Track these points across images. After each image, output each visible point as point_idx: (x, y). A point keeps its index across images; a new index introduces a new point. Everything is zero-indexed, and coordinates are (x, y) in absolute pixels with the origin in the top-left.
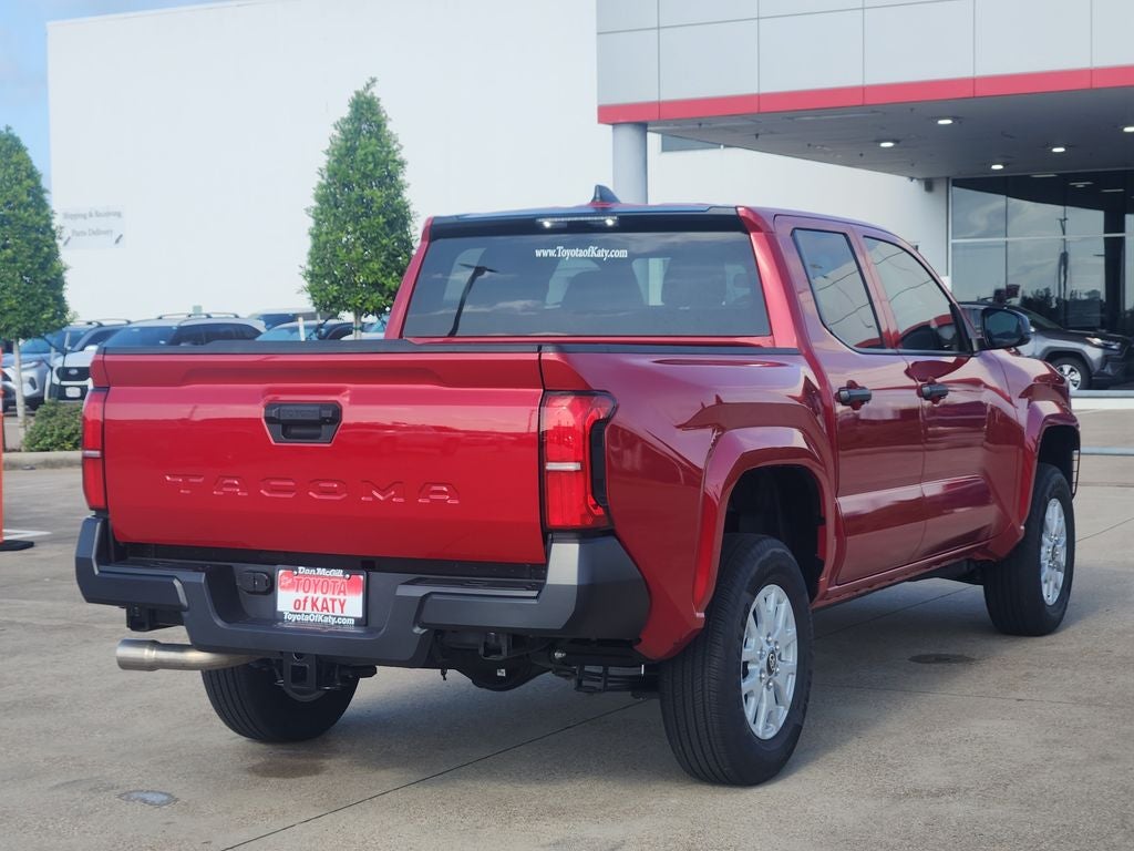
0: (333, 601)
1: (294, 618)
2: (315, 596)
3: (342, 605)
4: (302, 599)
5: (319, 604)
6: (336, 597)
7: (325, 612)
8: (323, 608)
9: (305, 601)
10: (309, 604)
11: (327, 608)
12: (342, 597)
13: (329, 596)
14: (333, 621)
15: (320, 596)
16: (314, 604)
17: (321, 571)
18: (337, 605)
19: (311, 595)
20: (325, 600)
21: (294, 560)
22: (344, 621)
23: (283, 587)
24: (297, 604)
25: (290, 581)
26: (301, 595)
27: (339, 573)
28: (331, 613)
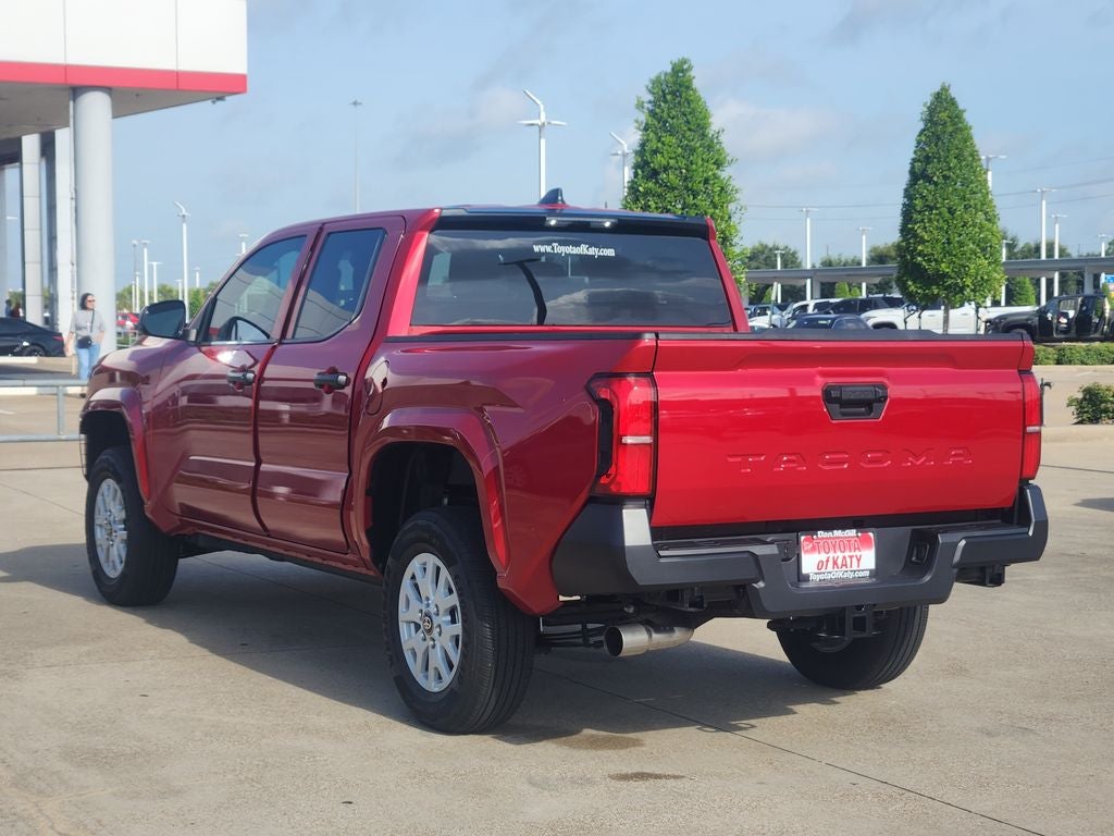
0: (851, 557)
1: (818, 577)
2: (836, 556)
3: (859, 560)
4: (825, 560)
5: (840, 562)
6: (852, 553)
7: (844, 568)
8: (843, 565)
9: (828, 561)
10: (831, 564)
11: (846, 565)
12: (858, 553)
13: (847, 554)
14: (852, 575)
15: (840, 555)
16: (835, 563)
17: (838, 533)
18: (854, 560)
19: (831, 555)
20: (844, 557)
21: (812, 526)
22: (861, 574)
23: (806, 552)
24: (820, 565)
25: (811, 546)
26: (823, 557)
27: (852, 533)
28: (849, 569)
